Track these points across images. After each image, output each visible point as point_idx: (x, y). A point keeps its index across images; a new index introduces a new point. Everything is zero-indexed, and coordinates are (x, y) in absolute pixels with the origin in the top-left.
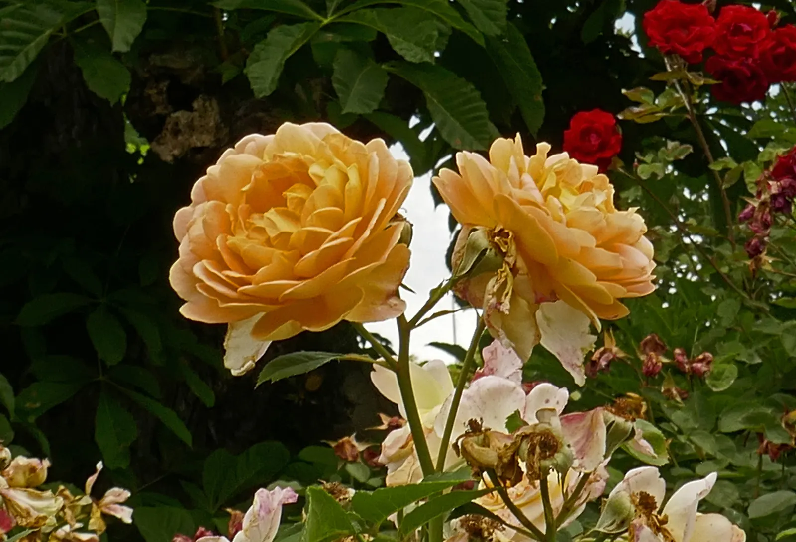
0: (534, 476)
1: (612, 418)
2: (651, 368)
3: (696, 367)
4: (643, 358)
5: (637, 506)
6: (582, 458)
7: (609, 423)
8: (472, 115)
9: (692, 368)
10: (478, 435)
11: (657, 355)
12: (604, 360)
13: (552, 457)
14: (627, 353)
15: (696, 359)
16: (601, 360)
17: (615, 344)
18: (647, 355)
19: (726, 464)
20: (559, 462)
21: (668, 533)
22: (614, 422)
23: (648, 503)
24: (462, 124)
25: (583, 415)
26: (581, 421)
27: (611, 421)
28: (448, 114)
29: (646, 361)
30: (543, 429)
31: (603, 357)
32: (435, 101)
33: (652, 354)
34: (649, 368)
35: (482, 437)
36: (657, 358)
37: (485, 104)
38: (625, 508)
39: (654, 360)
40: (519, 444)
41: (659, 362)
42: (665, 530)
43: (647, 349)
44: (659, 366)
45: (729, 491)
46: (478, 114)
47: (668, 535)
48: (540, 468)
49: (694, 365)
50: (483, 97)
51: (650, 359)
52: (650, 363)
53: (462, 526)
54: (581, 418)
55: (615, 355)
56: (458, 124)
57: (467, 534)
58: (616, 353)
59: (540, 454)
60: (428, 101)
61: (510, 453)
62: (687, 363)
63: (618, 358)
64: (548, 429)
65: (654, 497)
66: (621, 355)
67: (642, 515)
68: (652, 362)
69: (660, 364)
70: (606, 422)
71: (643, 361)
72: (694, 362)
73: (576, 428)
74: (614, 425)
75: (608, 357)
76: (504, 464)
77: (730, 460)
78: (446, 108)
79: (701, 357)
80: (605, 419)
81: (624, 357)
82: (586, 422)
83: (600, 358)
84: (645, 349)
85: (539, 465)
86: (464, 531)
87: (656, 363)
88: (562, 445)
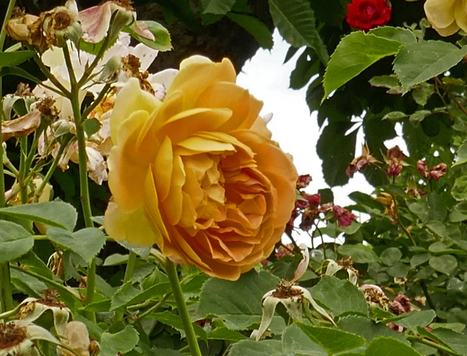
0: (51, 41)
1: (117, 7)
2: (394, 169)
3: (433, 173)
4: (388, 162)
5: (125, 63)
6: (95, 36)
7: (114, 11)
8: (303, 20)
9: (430, 174)
10: (19, 18)
11: (399, 161)
12: (360, 164)
13: (65, 29)
14: (377, 159)
15: (435, 167)
16: (358, 164)
17: (369, 152)
18: (392, 160)
19: (451, 244)
20: (70, 32)
21: (150, 85)
22: (117, 10)
23: (134, 63)
24: (295, 26)
25: (98, 8)
26: (97, 11)
27: (116, 10)
28: (286, 18)
29: (390, 164)
30: (61, 11)
31: (359, 162)
32: (277, 7)
33: (395, 159)
34: (392, 169)
35: (22, 19)
36: (399, 163)
37: (313, 12)
38: (117, 65)
39: (397, 164)
40: (43, 20)
41: (400, 165)
42: (148, 83)
43: (392, 156)
44: (400, 168)
45: (450, 262)
46: (308, 19)
47: (149, 86)
48: (55, 35)
49: (432, 172)
50: (313, 7)
51: (394, 163)
52: (393, 166)
53: (37, 107)
54: (97, 10)
55: (368, 161)
56: (292, 26)
57: (40, 113)
58: (369, 159)
59: (55, 25)
60: (270, 7)
61: (36, 26)
62: (427, 171)
63: (371, 163)
64: (65, 11)
65: (139, 59)
66: (373, 161)
67: (128, 70)
68: (395, 165)
69: (401, 167)
70: (112, 11)
71: (388, 165)
72: (432, 170)
73: (94, 17)
74: (118, 12)
75: (362, 162)
76: (33, 34)
77: (455, 242)
78: (284, 13)
79: (438, 166)
80: (111, 8)
81: (375, 163)
82: (100, 12)
83: (356, 163)
84: (390, 155)
85: (54, 32)
86: (38, 111)
87: (398, 166)
88: (74, 21)
